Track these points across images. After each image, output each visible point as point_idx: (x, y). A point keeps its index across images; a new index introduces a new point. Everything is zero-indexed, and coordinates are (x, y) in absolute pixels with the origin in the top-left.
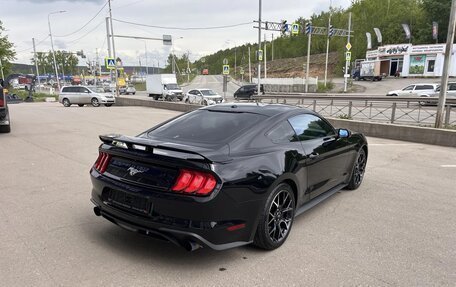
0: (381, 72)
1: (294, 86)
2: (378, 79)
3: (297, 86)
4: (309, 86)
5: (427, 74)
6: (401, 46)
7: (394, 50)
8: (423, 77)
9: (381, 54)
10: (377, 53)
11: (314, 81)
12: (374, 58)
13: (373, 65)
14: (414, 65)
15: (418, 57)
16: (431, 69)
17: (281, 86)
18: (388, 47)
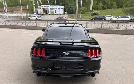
0: (44, 13)
1: (18, 16)
2: (43, 15)
3: (19, 16)
4: (23, 16)
5: (55, 14)
6: (47, 5)
7: (46, 6)
8: (54, 15)
9: (42, 7)
10: (41, 7)
11: (25, 15)
12: (40, 9)
13: (41, 10)
14: (51, 11)
15: (52, 9)
16: (56, 12)
17: (13, 16)
18: (44, 5)
